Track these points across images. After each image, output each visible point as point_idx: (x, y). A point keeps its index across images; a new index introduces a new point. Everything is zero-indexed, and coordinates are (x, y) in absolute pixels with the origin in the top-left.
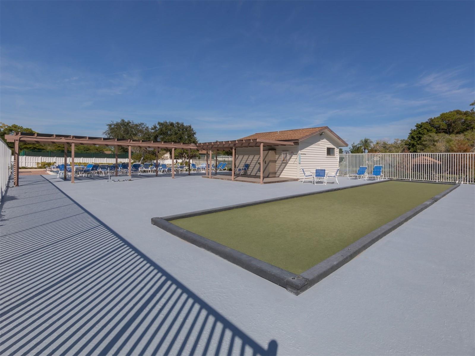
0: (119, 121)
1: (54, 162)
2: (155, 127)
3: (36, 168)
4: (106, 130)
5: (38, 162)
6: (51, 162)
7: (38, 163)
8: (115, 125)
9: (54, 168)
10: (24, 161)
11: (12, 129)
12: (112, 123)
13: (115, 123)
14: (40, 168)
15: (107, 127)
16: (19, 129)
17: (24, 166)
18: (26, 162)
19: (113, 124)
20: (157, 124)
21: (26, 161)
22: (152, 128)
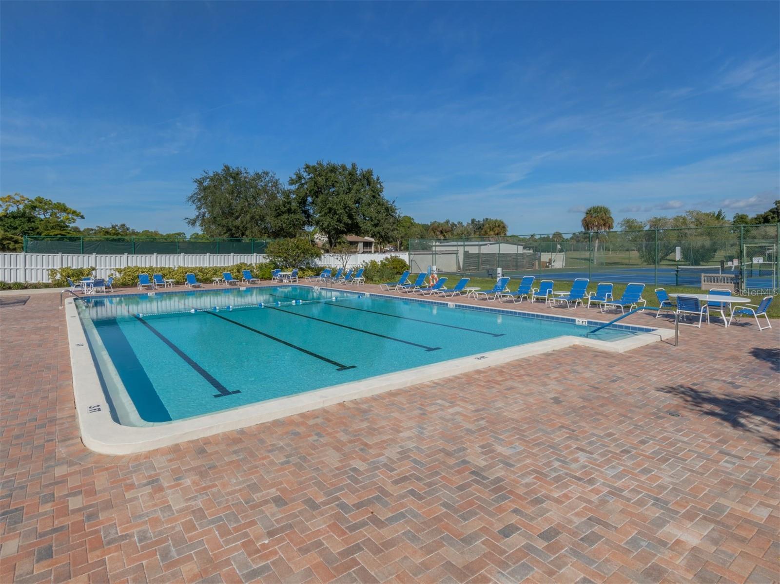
0: (220, 170)
1: (91, 267)
2: (300, 178)
3: (47, 286)
4: (193, 193)
5: (55, 268)
6: (85, 268)
7: (53, 272)
8: (212, 180)
9: (88, 285)
10: (22, 267)
11: (35, 205)
12: (205, 174)
13: (211, 174)
14: (58, 285)
15: (196, 185)
16: (46, 204)
17: (21, 280)
18: (25, 269)
19: (208, 178)
20: (302, 171)
21: (25, 266)
22: (292, 180)
